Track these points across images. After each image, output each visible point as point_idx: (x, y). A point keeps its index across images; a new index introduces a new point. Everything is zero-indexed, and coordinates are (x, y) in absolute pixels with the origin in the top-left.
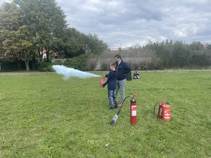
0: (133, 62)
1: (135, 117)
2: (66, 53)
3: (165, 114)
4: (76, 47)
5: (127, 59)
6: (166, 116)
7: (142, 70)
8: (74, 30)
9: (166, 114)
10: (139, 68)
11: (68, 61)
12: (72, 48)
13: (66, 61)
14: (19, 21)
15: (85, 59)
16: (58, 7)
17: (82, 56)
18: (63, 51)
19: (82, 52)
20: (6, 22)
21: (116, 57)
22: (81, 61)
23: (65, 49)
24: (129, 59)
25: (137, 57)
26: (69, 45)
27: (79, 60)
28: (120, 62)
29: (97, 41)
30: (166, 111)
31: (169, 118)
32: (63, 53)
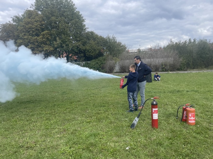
0: (153, 63)
1: (157, 120)
2: (85, 56)
3: (189, 118)
4: (95, 50)
5: (147, 60)
6: (191, 120)
7: (163, 71)
8: (92, 33)
9: (191, 117)
10: (160, 69)
11: (87, 64)
12: (91, 51)
13: (85, 64)
14: (41, 27)
15: (104, 61)
16: (77, 11)
17: (101, 58)
18: (82, 55)
19: (100, 54)
20: (29, 28)
21: (136, 59)
22: (100, 64)
23: (84, 52)
24: (149, 60)
25: (157, 58)
26: (88, 48)
27: (97, 63)
28: (139, 64)
29: (115, 43)
30: (190, 115)
31: (194, 122)
32: (82, 57)
